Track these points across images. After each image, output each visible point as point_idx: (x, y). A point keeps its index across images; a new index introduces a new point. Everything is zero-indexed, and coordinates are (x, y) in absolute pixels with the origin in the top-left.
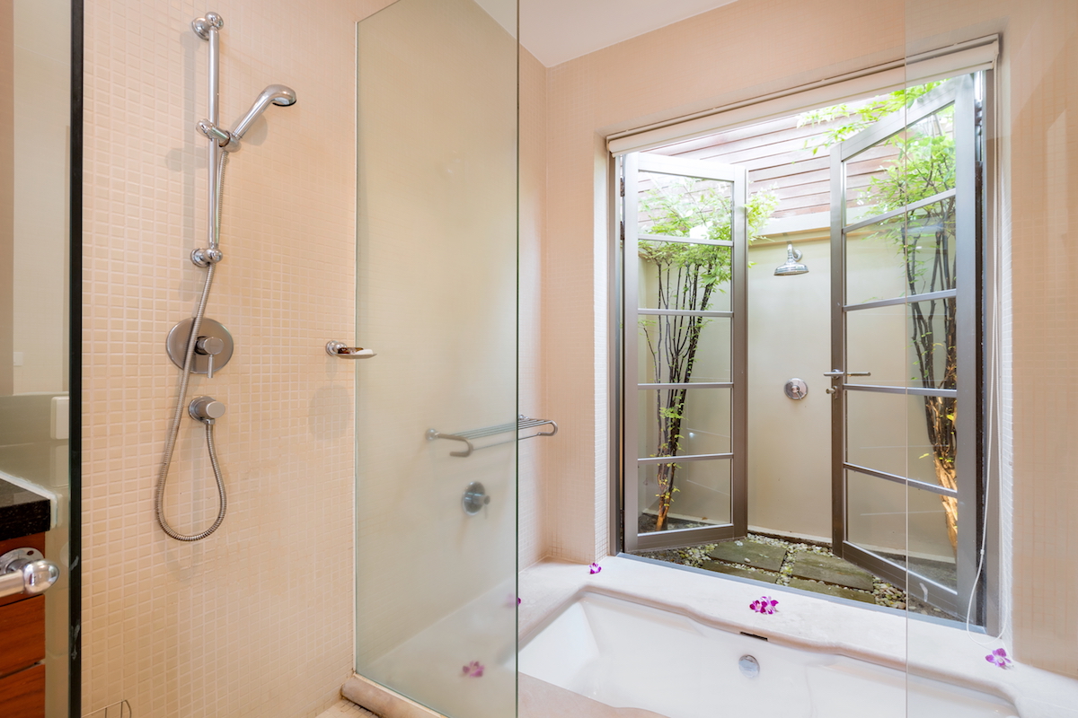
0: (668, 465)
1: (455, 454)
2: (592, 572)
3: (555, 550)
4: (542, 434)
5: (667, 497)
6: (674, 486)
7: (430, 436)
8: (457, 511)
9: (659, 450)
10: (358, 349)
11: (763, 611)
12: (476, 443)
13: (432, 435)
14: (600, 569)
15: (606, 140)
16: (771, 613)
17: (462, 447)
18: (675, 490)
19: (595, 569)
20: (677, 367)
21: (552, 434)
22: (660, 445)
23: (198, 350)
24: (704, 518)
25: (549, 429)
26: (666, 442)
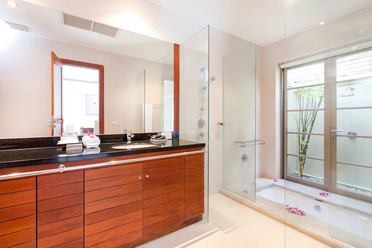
0: (303, 158)
1: (241, 146)
2: (275, 181)
3: (265, 175)
4: (261, 144)
5: (302, 168)
6: (304, 165)
7: (235, 142)
8: (241, 160)
9: (299, 152)
10: (224, 124)
11: (323, 195)
12: (246, 144)
13: (236, 142)
14: (277, 181)
15: (279, 64)
16: (326, 196)
17: (243, 145)
18: (305, 166)
19: (276, 181)
20: (305, 127)
21: (264, 144)
22: (299, 151)
23: (202, 124)
24: (317, 177)
25: (263, 142)
26: (302, 150)
